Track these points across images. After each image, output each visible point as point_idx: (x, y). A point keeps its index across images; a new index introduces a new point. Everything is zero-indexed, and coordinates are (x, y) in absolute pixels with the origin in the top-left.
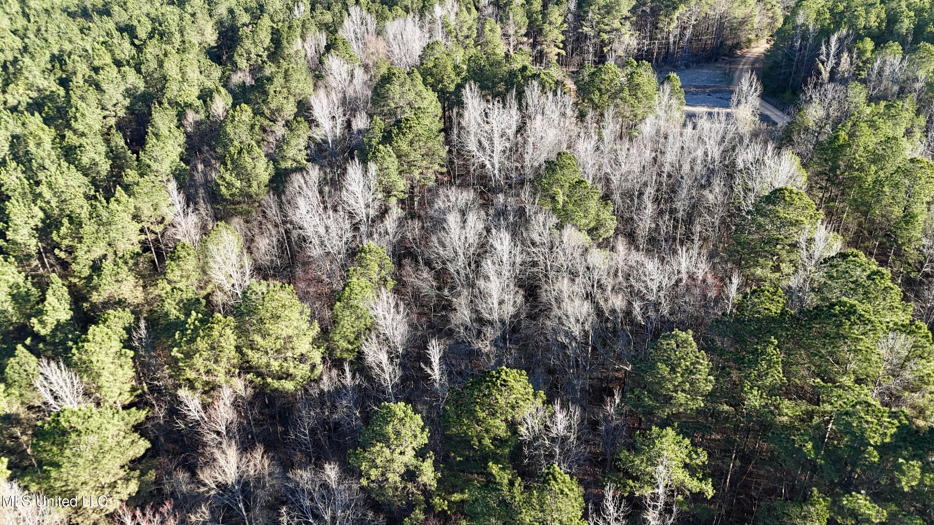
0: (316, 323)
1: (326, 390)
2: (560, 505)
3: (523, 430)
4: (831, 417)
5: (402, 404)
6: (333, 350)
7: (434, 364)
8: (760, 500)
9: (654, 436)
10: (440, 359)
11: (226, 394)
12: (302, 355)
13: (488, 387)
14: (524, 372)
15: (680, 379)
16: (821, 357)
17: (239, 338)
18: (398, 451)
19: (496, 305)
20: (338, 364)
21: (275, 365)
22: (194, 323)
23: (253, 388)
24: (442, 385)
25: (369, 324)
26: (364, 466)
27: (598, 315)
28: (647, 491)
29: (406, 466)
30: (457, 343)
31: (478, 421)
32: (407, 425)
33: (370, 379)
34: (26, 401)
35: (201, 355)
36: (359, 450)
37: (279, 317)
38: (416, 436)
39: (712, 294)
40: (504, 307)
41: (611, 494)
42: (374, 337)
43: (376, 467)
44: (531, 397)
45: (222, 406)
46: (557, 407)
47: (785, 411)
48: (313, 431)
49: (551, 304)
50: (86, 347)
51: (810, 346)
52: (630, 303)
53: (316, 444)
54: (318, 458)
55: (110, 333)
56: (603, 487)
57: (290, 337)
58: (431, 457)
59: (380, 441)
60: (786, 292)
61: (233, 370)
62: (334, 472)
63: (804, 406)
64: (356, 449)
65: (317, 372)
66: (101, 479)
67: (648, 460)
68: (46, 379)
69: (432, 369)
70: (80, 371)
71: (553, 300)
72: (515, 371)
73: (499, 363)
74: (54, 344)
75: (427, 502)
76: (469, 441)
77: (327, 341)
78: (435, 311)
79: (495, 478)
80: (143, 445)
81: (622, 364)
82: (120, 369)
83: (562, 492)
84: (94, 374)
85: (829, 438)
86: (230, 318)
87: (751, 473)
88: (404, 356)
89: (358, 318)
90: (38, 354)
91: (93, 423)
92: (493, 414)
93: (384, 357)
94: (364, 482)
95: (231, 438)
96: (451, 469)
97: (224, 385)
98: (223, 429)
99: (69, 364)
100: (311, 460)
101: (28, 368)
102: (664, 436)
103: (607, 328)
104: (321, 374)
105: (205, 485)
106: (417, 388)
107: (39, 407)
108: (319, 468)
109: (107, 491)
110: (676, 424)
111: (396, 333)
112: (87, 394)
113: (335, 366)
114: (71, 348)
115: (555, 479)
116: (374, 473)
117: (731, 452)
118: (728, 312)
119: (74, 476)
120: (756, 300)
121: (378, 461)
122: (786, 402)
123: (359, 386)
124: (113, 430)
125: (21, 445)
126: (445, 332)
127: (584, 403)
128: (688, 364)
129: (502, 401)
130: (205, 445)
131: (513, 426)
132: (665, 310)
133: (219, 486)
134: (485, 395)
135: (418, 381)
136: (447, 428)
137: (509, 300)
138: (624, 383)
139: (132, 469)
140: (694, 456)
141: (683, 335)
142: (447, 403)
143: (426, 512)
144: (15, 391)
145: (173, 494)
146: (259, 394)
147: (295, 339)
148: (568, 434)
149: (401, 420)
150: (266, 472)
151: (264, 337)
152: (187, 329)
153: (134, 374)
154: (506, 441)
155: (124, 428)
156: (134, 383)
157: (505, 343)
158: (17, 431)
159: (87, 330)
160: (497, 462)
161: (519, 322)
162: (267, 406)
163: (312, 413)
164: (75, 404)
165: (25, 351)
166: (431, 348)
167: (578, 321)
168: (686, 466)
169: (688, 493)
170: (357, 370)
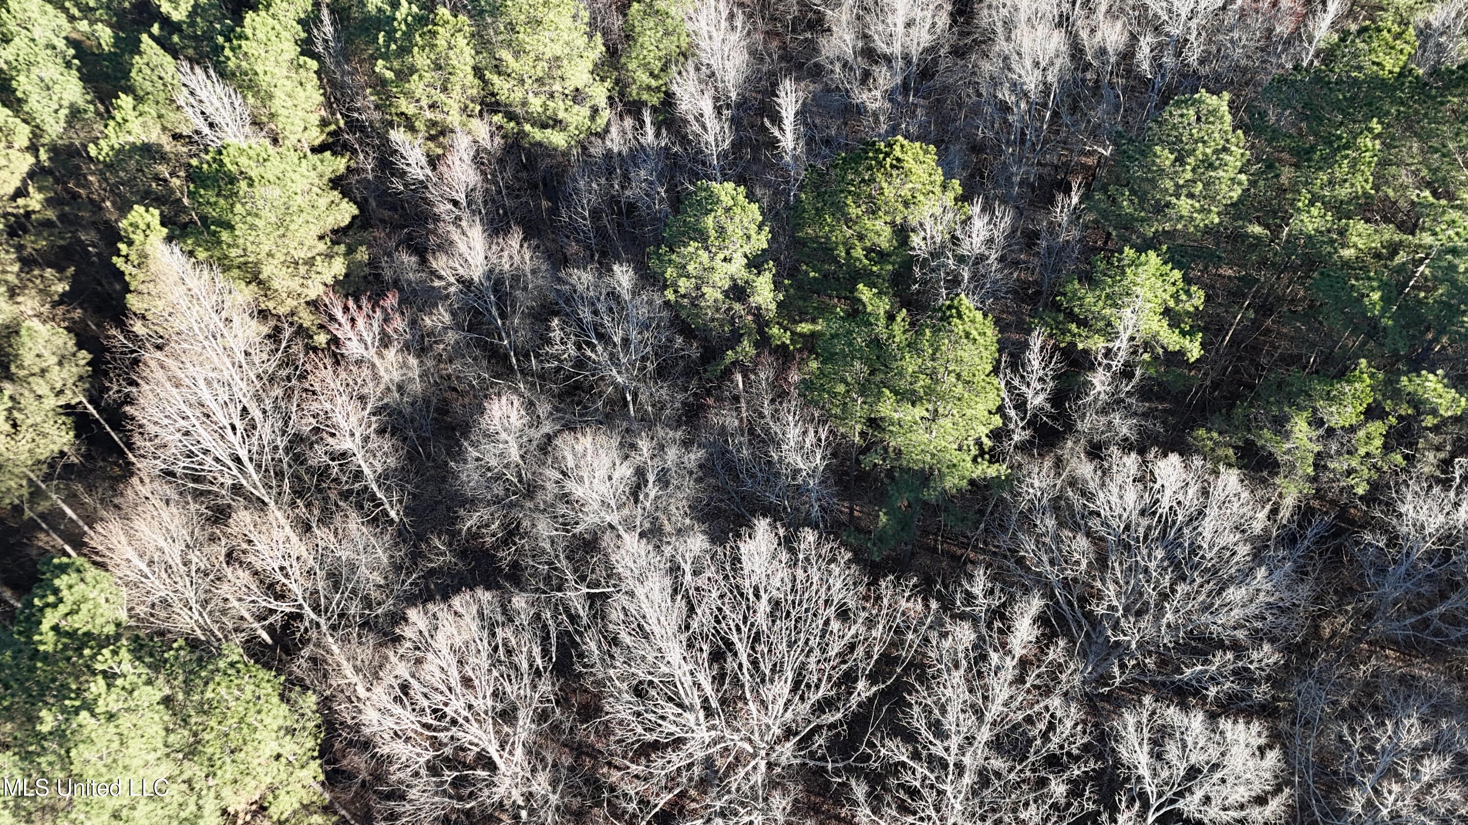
0: (599, 38)
1: (616, 150)
2: (960, 353)
3: (916, 240)
4: (1428, 255)
5: (730, 186)
6: (626, 86)
7: (785, 121)
8: (1270, 370)
9: (1126, 262)
10: (797, 114)
11: (462, 144)
12: (577, 90)
13: (870, 168)
14: (932, 147)
15: (1189, 175)
16: (1444, 155)
17: (477, 53)
18: (721, 256)
19: (900, 29)
20: (634, 109)
21: (536, 104)
22: (405, 20)
23: (503, 137)
24: (796, 158)
25: (684, 45)
26: (670, 272)
27: (1073, 56)
28: (1097, 344)
29: (733, 279)
30: (828, 90)
31: (849, 222)
32: (737, 219)
33: (684, 140)
34: (169, 126)
35: (421, 77)
36: (664, 249)
37: (539, 23)
38: (749, 237)
39: (1283, 29)
40: (914, 31)
41: (1039, 343)
42: (691, 70)
43: (688, 277)
44: (938, 190)
45: (458, 162)
46: (977, 209)
47: (1354, 239)
48: (596, 214)
49: (994, 32)
50: (244, 48)
51: (1431, 134)
52: (1134, 38)
53: (601, 232)
54: (604, 254)
55: (278, 27)
56: (1029, 331)
57: (558, 58)
58: (770, 270)
59: (695, 240)
60: (1420, 33)
61: (471, 105)
62: (626, 277)
63: (1389, 233)
64: (659, 247)
65: (601, 121)
66: (292, 252)
67: (1108, 296)
68: (192, 94)
69: (781, 129)
70: (240, 87)
71: (999, 24)
72: (918, 144)
73: (894, 130)
74: (195, 38)
75: (761, 331)
76: (832, 250)
77: (616, 69)
78: (794, 31)
79: (864, 306)
80: (346, 212)
81: (1097, 142)
82: (299, 88)
83: (967, 335)
84: (262, 93)
85: (1413, 287)
86: (463, 18)
87: (1268, 331)
88: (739, 105)
89: (667, 33)
90: (174, 52)
91: (272, 170)
92: (873, 212)
93: (707, 106)
94: (670, 295)
95: (473, 212)
96: (799, 287)
97: (458, 129)
98: (461, 198)
99: (224, 74)
100: (592, 256)
101: (163, 74)
102: (1141, 264)
103: (1084, 80)
104: (608, 124)
105: (440, 278)
106: (755, 159)
107: (190, 137)
108: (605, 269)
109: (303, 269)
110: (1165, 247)
111: (728, 65)
112: (256, 123)
113: (629, 112)
114: (223, 48)
115: (960, 316)
116: (684, 285)
117: (1244, 296)
118: (1305, 64)
119: (253, 243)
120: (1361, 45)
121: (690, 268)
122: (1361, 226)
123: (667, 148)
124: (301, 185)
125: (172, 191)
126: (809, 68)
127: (1021, 203)
128: (1209, 151)
129: (889, 192)
130: (437, 219)
131: (902, 232)
132: (1193, 57)
133: (460, 280)
134: (863, 180)
135: (759, 149)
136: (799, 227)
137: (923, 19)
138: (1094, 175)
139: (334, 243)
140: (1184, 297)
141: (1212, 100)
142: (801, 188)
143: (757, 345)
144: (149, 108)
145: (396, 283)
146: (511, 147)
147: (565, 62)
148: (987, 253)
149: (728, 210)
150: (527, 269)
151: (517, 55)
152: (396, 31)
153: (322, 99)
154: (889, 255)
155: (316, 181)
156: (323, 113)
157: (906, 95)
158: (163, 170)
159: (242, 19)
160: (871, 285)
161: (935, 61)
162: (525, 167)
163: (594, 185)
164: (242, 138)
165: (154, 45)
166: (783, 94)
167: (1037, 64)
168: (1167, 312)
169: (1161, 351)
170: (664, 122)
